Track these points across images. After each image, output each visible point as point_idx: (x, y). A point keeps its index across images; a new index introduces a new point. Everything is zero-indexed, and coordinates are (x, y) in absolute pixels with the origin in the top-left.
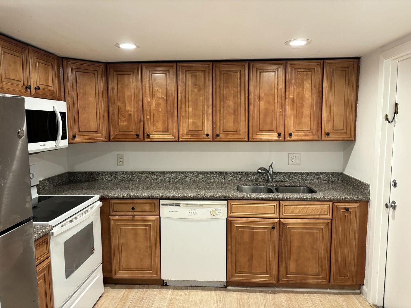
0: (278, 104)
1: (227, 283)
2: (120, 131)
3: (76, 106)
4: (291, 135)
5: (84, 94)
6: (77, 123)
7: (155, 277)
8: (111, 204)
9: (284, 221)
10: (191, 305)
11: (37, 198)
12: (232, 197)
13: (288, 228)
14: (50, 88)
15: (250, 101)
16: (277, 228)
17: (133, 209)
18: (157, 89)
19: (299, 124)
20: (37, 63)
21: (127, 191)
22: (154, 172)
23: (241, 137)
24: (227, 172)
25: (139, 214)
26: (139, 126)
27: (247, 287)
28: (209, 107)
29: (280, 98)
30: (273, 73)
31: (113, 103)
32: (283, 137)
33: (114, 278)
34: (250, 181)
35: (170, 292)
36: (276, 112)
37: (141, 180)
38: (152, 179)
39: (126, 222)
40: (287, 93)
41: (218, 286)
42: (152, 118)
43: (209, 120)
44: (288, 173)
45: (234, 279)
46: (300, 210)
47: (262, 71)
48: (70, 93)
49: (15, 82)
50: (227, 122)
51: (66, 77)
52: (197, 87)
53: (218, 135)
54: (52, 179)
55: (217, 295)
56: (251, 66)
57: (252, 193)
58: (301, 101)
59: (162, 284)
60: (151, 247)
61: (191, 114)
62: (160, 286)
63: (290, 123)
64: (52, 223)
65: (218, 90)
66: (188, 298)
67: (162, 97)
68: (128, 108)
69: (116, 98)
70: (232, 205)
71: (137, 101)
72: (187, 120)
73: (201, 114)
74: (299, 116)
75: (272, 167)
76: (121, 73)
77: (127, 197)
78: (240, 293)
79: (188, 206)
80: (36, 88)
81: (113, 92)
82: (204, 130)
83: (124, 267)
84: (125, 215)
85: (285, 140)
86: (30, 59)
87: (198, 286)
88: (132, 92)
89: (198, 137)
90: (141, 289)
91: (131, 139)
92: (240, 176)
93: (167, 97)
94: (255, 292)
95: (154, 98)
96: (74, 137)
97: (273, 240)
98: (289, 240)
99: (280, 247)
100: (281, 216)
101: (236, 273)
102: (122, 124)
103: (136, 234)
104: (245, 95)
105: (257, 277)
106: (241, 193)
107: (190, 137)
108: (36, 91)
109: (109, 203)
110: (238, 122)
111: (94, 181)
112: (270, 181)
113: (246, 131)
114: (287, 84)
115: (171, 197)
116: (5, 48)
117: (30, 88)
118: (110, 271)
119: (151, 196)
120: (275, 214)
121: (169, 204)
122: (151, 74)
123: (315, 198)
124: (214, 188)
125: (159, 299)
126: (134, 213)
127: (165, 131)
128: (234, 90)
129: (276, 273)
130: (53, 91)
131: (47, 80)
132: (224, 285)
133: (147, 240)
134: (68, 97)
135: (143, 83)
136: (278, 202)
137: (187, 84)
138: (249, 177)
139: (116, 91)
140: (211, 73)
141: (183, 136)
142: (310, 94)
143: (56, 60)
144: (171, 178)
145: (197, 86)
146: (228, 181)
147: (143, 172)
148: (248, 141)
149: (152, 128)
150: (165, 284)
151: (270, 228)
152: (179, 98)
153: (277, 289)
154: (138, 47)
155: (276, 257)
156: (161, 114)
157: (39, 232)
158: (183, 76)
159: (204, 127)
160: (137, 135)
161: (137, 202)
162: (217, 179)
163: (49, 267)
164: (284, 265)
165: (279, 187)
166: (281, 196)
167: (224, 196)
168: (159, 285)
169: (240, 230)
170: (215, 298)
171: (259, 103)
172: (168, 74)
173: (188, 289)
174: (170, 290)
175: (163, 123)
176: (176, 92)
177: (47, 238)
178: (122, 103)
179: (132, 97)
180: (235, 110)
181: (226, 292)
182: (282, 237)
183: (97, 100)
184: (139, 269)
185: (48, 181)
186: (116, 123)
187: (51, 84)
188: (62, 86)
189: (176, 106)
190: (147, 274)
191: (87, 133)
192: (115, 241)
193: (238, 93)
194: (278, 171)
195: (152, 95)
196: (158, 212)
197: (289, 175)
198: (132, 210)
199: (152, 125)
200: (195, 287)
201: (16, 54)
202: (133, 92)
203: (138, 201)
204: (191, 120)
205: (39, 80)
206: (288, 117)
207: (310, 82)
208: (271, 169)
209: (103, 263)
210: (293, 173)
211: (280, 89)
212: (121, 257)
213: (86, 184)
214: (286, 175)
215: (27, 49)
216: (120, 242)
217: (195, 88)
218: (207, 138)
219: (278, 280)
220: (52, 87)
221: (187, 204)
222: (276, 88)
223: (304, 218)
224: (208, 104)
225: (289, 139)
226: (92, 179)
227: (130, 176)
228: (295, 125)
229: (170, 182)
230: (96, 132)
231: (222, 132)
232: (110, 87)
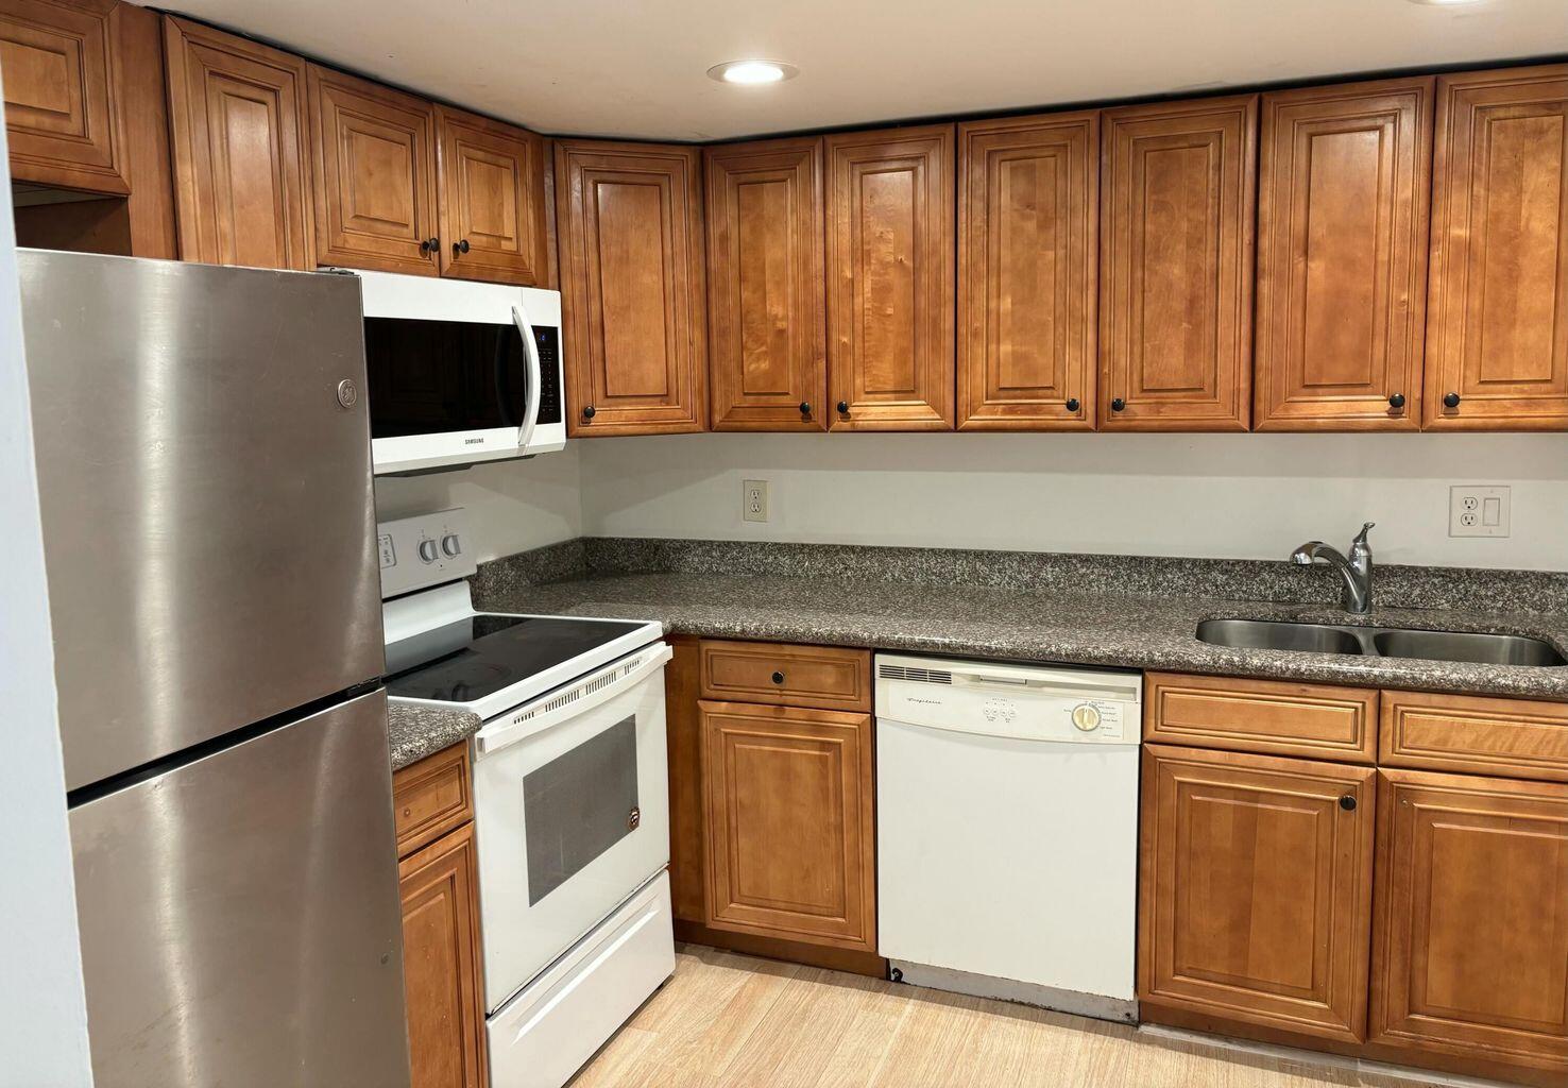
0: (1396, 268)
1: (1139, 1006)
2: (745, 394)
3: (595, 307)
4: (1451, 402)
5: (624, 260)
6: (598, 366)
7: (853, 943)
8: (704, 656)
9: (1399, 779)
10: (982, 1071)
11: (471, 621)
12: (1162, 659)
13: (1420, 809)
14: (506, 245)
15: (1260, 259)
16: (1365, 804)
17: (778, 678)
18: (877, 229)
19: (1495, 356)
20: (461, 160)
21: (762, 614)
22: (872, 549)
23: (1219, 412)
24: (1164, 559)
25: (800, 701)
26: (810, 375)
27: (1227, 1038)
28: (1082, 289)
29: (1403, 241)
30: (1374, 136)
31: (724, 292)
32: (1416, 410)
33: (712, 925)
34: (1264, 599)
35: (910, 1007)
36: (1381, 303)
37: (824, 576)
38: (863, 576)
39: (754, 724)
40: (1438, 219)
41: (1102, 1017)
42: (858, 344)
43: (1081, 345)
44: (1447, 570)
45: (1164, 996)
46: (1478, 736)
47: (1321, 128)
48: (575, 258)
49: (387, 228)
50: (1158, 350)
51: (562, 204)
52: (1034, 212)
53: (1118, 406)
54: (525, 560)
55: (1094, 1052)
56: (1269, 111)
57: (1257, 651)
58: (1506, 252)
59: (884, 975)
60: (840, 829)
61: (1006, 323)
62: (874, 981)
63: (1448, 352)
64: (481, 706)
65: (1122, 221)
66: (975, 1042)
67: (896, 260)
68: (775, 308)
69: (732, 273)
70: (1163, 693)
71: (806, 282)
72: (993, 347)
73: (1051, 319)
74: (1496, 318)
75: (1369, 542)
76: (753, 177)
77: (756, 634)
78: (1194, 1059)
79: (982, 683)
80: (456, 247)
81: (724, 251)
82: (1061, 387)
83: (745, 891)
84: (753, 700)
85: (1423, 427)
86: (439, 147)
87: (1022, 1004)
88: (790, 247)
89: (1037, 414)
90: (804, 982)
91: (783, 425)
92: (1221, 578)
93: (918, 260)
94: (1263, 1063)
95: (866, 268)
96: (588, 414)
97: (1346, 855)
98: (1424, 864)
99: (1381, 885)
100: (1387, 755)
101: (1175, 974)
102: (753, 366)
103: (787, 774)
104: (1238, 234)
105: (1271, 1005)
106: (1205, 648)
107: (1005, 412)
108: (456, 255)
109: (699, 651)
110: (1207, 352)
111: (667, 571)
112: (1356, 603)
113: (1244, 385)
114: (1440, 177)
115: (916, 645)
116: (355, 117)
117: (437, 247)
118: (699, 900)
119: (842, 637)
120: (1357, 746)
121: (909, 670)
122: (857, 173)
123: (1555, 686)
124: (1094, 620)
125: (863, 1026)
126: (781, 695)
127: (906, 391)
128: (1191, 216)
129: (1360, 998)
130: (516, 256)
131: (496, 218)
132: (1128, 1015)
133: (826, 799)
134: (569, 275)
135: (830, 212)
136: (1373, 694)
137: (994, 204)
138: (1263, 581)
139: (733, 247)
140: (1094, 152)
141: (974, 411)
142: (1556, 219)
143: (528, 147)
144: (933, 573)
145: (1034, 209)
146: (1166, 596)
147: (829, 546)
148: (1252, 428)
149: (859, 381)
150: (893, 977)
151: (1333, 802)
152: (962, 261)
153: (1362, 1068)
154: (790, 74)
155: (1356, 930)
156: (891, 328)
157: (433, 734)
158: (979, 172)
159: (1059, 374)
160: (804, 409)
161: (793, 656)
162: (1121, 588)
163: (468, 854)
164: (1395, 967)
165: (1395, 631)
166: (1386, 668)
167: (1129, 656)
168: (872, 976)
169: (1193, 797)
170: (1084, 1059)
171: (1301, 266)
172: (921, 169)
173: (981, 1007)
174: (912, 1001)
175: (901, 358)
176: (950, 239)
177: (463, 758)
178: (754, 292)
179: (790, 267)
180: (1193, 303)
181: (1132, 1044)
182: (1389, 845)
183: (667, 282)
184: (799, 908)
185: (512, 566)
186: (733, 366)
187: (509, 231)
188: (551, 236)
189: (950, 291)
190: (821, 930)
191: (634, 400)
192: (715, 792)
193: (1209, 228)
194: (1395, 563)
195: (861, 255)
196: (869, 698)
197: (1454, 581)
198: (774, 685)
199: (859, 370)
200: (1009, 1005)
201: (389, 132)
202: (793, 248)
203: (797, 650)
204: (1006, 348)
205: (467, 217)
206: (1443, 325)
207: (1557, 164)
208: (1361, 553)
209: (673, 867)
210: (1469, 572)
211: (1405, 203)
212: (734, 853)
213: (637, 582)
214: (1436, 581)
215: (428, 114)
216: (732, 797)
217: (1024, 217)
218: (1071, 419)
219: (1368, 1030)
220: (515, 240)
221: (978, 679)
222: (1383, 198)
223: (1496, 772)
224: (1078, 277)
225: (1444, 421)
226: (659, 564)
227: (786, 560)
228: (1474, 358)
229: (928, 588)
230: (665, 397)
231: (1137, 393)
232: (715, 231)
